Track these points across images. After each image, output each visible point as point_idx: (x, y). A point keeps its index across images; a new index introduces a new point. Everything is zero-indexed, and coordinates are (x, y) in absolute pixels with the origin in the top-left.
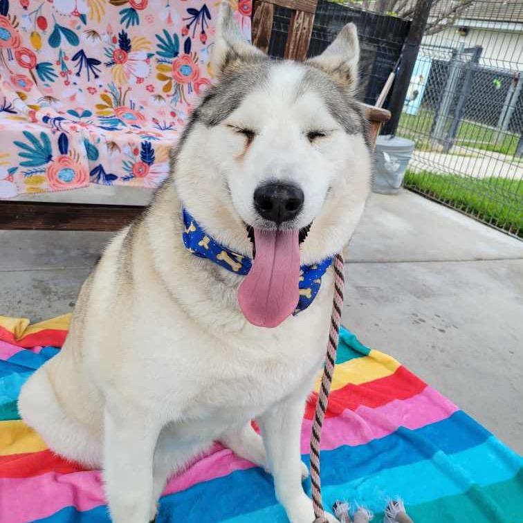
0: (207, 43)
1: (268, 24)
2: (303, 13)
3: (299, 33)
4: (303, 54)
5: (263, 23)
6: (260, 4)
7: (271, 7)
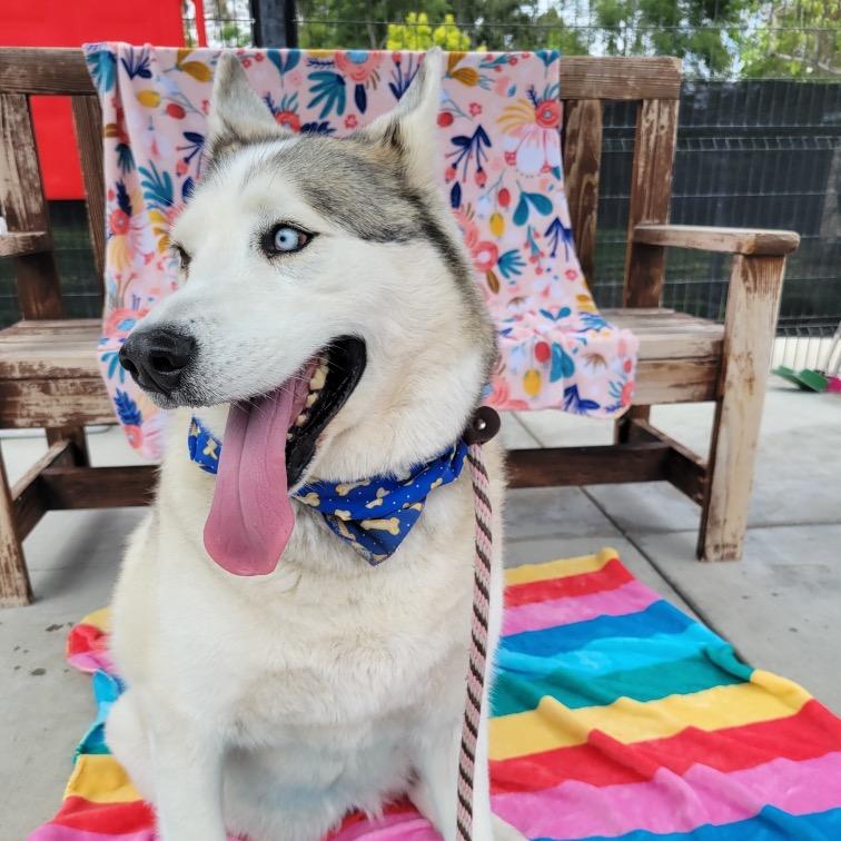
0: (486, 185)
1: (594, 135)
2: (656, 102)
3: (653, 137)
4: (665, 172)
5: (585, 134)
6: (575, 104)
7: (597, 105)
